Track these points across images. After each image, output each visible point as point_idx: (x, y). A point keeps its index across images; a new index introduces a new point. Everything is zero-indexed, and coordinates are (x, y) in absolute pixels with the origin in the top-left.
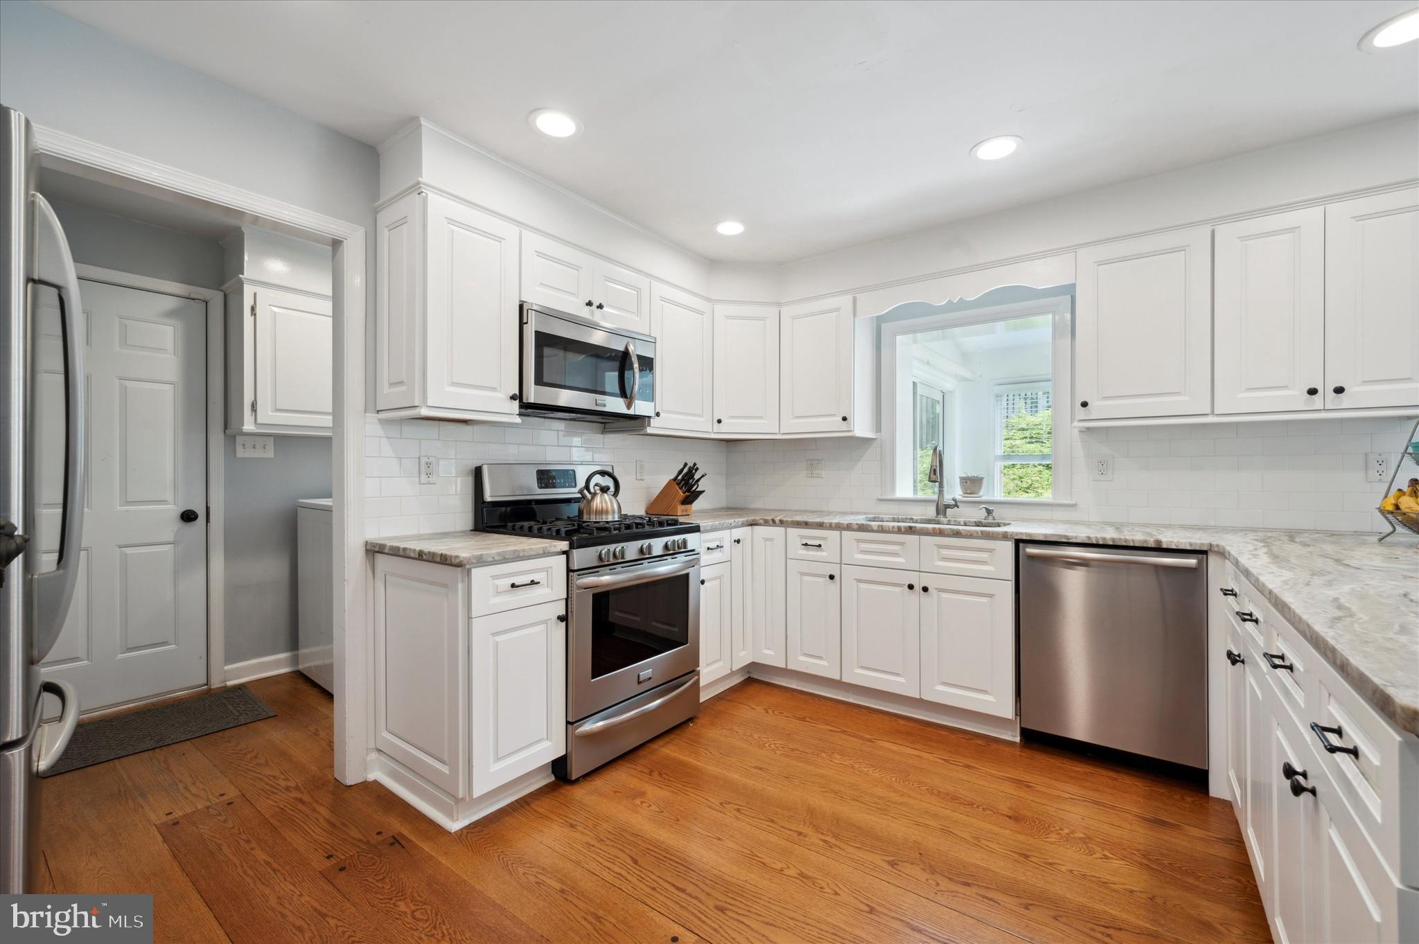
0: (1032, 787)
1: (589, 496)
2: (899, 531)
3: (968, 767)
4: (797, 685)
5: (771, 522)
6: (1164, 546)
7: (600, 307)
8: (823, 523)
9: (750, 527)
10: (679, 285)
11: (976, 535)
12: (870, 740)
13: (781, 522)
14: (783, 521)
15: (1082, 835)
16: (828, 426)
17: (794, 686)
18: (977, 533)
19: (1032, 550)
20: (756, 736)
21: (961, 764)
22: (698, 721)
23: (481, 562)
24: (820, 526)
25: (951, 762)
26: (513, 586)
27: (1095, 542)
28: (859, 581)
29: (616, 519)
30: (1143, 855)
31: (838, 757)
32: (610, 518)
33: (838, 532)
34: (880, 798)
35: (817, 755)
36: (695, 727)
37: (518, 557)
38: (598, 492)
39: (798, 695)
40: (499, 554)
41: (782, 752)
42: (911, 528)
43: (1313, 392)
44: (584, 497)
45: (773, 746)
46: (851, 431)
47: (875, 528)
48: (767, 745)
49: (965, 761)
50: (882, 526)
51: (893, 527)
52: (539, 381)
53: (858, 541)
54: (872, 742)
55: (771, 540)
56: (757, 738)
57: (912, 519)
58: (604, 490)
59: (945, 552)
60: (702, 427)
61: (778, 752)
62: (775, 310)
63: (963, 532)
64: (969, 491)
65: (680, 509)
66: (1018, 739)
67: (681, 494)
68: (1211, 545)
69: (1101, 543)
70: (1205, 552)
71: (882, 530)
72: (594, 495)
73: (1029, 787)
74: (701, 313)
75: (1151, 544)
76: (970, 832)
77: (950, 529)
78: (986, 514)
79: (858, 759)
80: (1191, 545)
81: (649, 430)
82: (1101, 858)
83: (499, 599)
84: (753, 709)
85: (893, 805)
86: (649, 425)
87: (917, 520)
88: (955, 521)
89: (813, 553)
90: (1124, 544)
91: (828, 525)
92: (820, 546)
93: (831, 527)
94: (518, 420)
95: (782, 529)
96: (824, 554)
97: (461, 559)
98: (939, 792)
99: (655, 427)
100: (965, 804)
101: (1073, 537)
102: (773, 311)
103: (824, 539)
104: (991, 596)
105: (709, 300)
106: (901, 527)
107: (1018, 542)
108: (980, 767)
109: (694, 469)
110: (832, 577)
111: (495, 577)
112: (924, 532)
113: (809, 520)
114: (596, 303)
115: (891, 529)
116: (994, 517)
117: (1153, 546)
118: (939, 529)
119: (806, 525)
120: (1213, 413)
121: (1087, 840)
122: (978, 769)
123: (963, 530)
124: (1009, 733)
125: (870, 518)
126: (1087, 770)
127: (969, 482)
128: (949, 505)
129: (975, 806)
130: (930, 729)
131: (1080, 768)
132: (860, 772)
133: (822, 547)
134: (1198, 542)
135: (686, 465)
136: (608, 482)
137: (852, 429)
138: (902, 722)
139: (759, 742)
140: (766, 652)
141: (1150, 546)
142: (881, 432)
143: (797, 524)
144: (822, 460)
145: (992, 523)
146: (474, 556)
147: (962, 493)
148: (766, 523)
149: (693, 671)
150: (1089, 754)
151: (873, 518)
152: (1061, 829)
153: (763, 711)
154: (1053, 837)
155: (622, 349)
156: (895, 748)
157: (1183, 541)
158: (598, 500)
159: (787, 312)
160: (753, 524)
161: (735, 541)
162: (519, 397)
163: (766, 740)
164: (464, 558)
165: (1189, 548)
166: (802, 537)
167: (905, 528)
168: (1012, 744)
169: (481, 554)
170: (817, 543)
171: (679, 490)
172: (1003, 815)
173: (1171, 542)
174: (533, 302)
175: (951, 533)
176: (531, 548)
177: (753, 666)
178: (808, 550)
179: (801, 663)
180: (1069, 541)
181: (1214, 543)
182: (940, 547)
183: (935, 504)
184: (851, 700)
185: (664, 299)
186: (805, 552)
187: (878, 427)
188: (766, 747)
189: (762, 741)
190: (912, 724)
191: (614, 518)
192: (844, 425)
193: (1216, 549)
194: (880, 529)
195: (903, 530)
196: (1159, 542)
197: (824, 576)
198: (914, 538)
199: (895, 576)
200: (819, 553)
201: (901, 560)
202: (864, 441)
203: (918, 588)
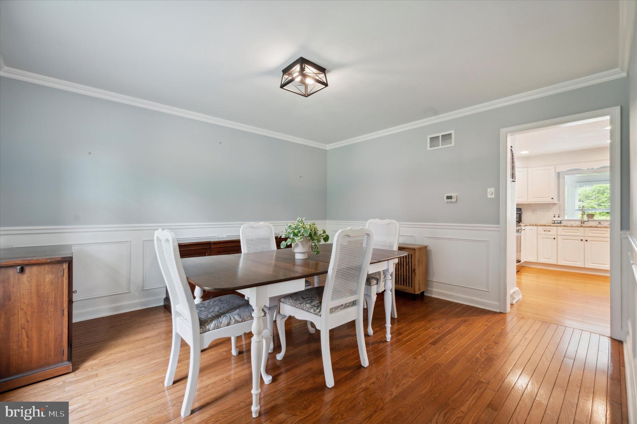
2: (577, 227)
5: (532, 225)
13: (536, 225)
16: (548, 200)
17: (539, 267)
24: (550, 226)
28: (563, 239)
33: (556, 227)
42: (581, 226)
46: (554, 201)
47: (569, 226)
53: (563, 229)
55: (532, 230)
59: (592, 231)
62: (527, 169)
63: (598, 227)
64: (590, 218)
71: (572, 226)
78: (598, 223)
88: (588, 224)
89: (546, 233)
92: (550, 231)
93: (553, 226)
96: (551, 233)
103: (551, 229)
110: (554, 239)
112: (587, 227)
115: (574, 226)
116: (601, 224)
118: (591, 226)
119: (545, 226)
127: (590, 216)
142: (560, 202)
143: (542, 226)
144: (537, 209)
148: (530, 225)
159: (530, 170)
160: (525, 225)
166: (543, 229)
170: (548, 230)
175: (595, 227)
179: (543, 261)
183: (580, 221)
184: (560, 270)
186: (544, 233)
187: (559, 200)
192: (552, 200)
195: (579, 226)
197: (551, 238)
198: (582, 228)
199: (577, 238)
200: (549, 233)
201: (578, 234)
202: (554, 204)
203: (584, 240)
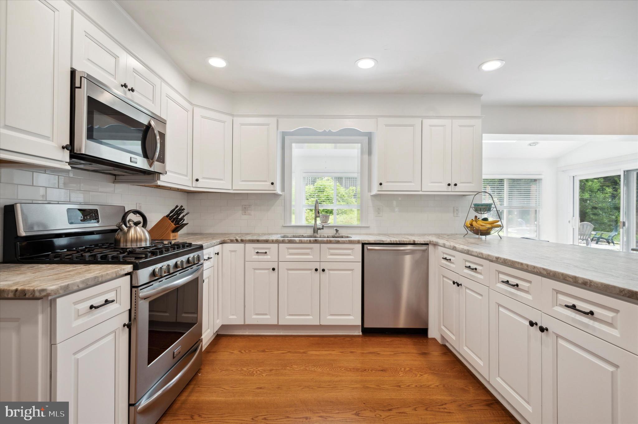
0: (379, 353)
1: (126, 229)
2: (310, 242)
3: (352, 352)
4: (249, 333)
5: (235, 241)
6: (416, 243)
7: (132, 90)
8: (268, 240)
9: (221, 245)
10: (176, 88)
11: (346, 242)
12: (304, 353)
13: (242, 241)
14: (243, 240)
15: (409, 369)
16: (262, 187)
17: (247, 333)
18: (347, 241)
19: (370, 247)
20: (245, 369)
21: (349, 352)
22: (201, 371)
23: (67, 291)
24: (267, 241)
25: (344, 352)
26: (92, 307)
27: (393, 243)
28: (288, 270)
29: (148, 245)
30: (430, 369)
31: (296, 367)
32: (143, 245)
33: (277, 245)
34: (329, 382)
35: (285, 369)
36: (203, 375)
37: (97, 282)
38: (132, 225)
39: (252, 338)
40: (83, 282)
41: (266, 374)
42: (316, 240)
43: (449, 185)
44: (120, 229)
45: (258, 372)
46: (275, 190)
47: (298, 241)
48: (255, 372)
49: (350, 350)
50: (301, 240)
51: (307, 240)
52: (90, 136)
53: (288, 248)
54: (306, 353)
55: (235, 251)
56: (246, 370)
57: (303, 236)
58: (136, 224)
59: (332, 251)
60: (187, 184)
61: (263, 374)
62: (231, 118)
63: (341, 241)
64: (324, 222)
65: (172, 235)
66: (361, 334)
67: (173, 226)
68: (430, 241)
69: (395, 243)
70: (427, 244)
72: (130, 227)
73: (378, 354)
74: (187, 111)
75: (412, 242)
76: (374, 384)
77: (335, 240)
78: (336, 232)
79: (305, 364)
80: (424, 241)
81: (159, 183)
82: (420, 376)
83: (80, 321)
84: (232, 353)
85: (337, 383)
86: (159, 179)
87: (305, 236)
88: (323, 236)
89: (261, 257)
90: (403, 242)
91: (271, 241)
92: (266, 253)
93: (273, 242)
94: (69, 167)
95: (242, 245)
96: (269, 257)
97: (48, 292)
98: (350, 369)
99: (163, 181)
100: (363, 371)
101: (385, 241)
102: (228, 119)
103: (269, 249)
104: (352, 270)
105: (191, 103)
106: (311, 240)
107: (363, 245)
108: (356, 351)
109: (181, 210)
110: (274, 269)
111: (76, 303)
112: (323, 242)
113: (259, 239)
114: (130, 87)
115: (306, 242)
116: (339, 234)
117: (412, 243)
118: (330, 240)
119: (258, 241)
120: (421, 191)
121: (411, 370)
122: (356, 352)
123: (341, 240)
124: (357, 331)
125: (282, 236)
126: (391, 340)
127: (324, 217)
128: (320, 228)
129: (367, 370)
130: (326, 339)
131: (388, 340)
132: (311, 371)
133: (267, 253)
134: (426, 240)
135: (177, 207)
136: (138, 218)
137: (276, 189)
138: (311, 339)
139: (249, 372)
140: (231, 317)
141: (411, 243)
142: (284, 191)
143: (252, 242)
144: (251, 205)
145: (338, 236)
146: (61, 287)
147: (320, 222)
148: (232, 241)
149: (199, 340)
150: (387, 333)
151: (284, 236)
152: (401, 369)
153: (239, 353)
154: (401, 374)
155: (146, 123)
156: (317, 353)
157: (422, 240)
158: (132, 231)
159: (238, 120)
160: (223, 243)
161: (216, 254)
162: (71, 147)
163: (252, 370)
164: (52, 290)
165: (424, 243)
166: (255, 248)
167: (313, 240)
168: (358, 336)
169: (68, 284)
170: (264, 251)
171: (172, 223)
172: (379, 370)
173: (418, 241)
174: (86, 72)
175: (335, 242)
176: (107, 274)
177: (223, 327)
178: (258, 255)
179: (254, 319)
180: (384, 242)
181: (431, 240)
182: (330, 249)
183: (313, 228)
184: (282, 334)
185: (167, 96)
186: (257, 257)
187: (283, 189)
188: (255, 374)
189: (250, 371)
190: (317, 339)
191: (146, 245)
192: (272, 187)
193: (432, 243)
194: (300, 241)
195: (312, 242)
196: (414, 241)
197: (268, 269)
198: (317, 245)
199: (308, 265)
200: (265, 257)
201: (311, 257)
202: (276, 196)
203: (320, 270)
